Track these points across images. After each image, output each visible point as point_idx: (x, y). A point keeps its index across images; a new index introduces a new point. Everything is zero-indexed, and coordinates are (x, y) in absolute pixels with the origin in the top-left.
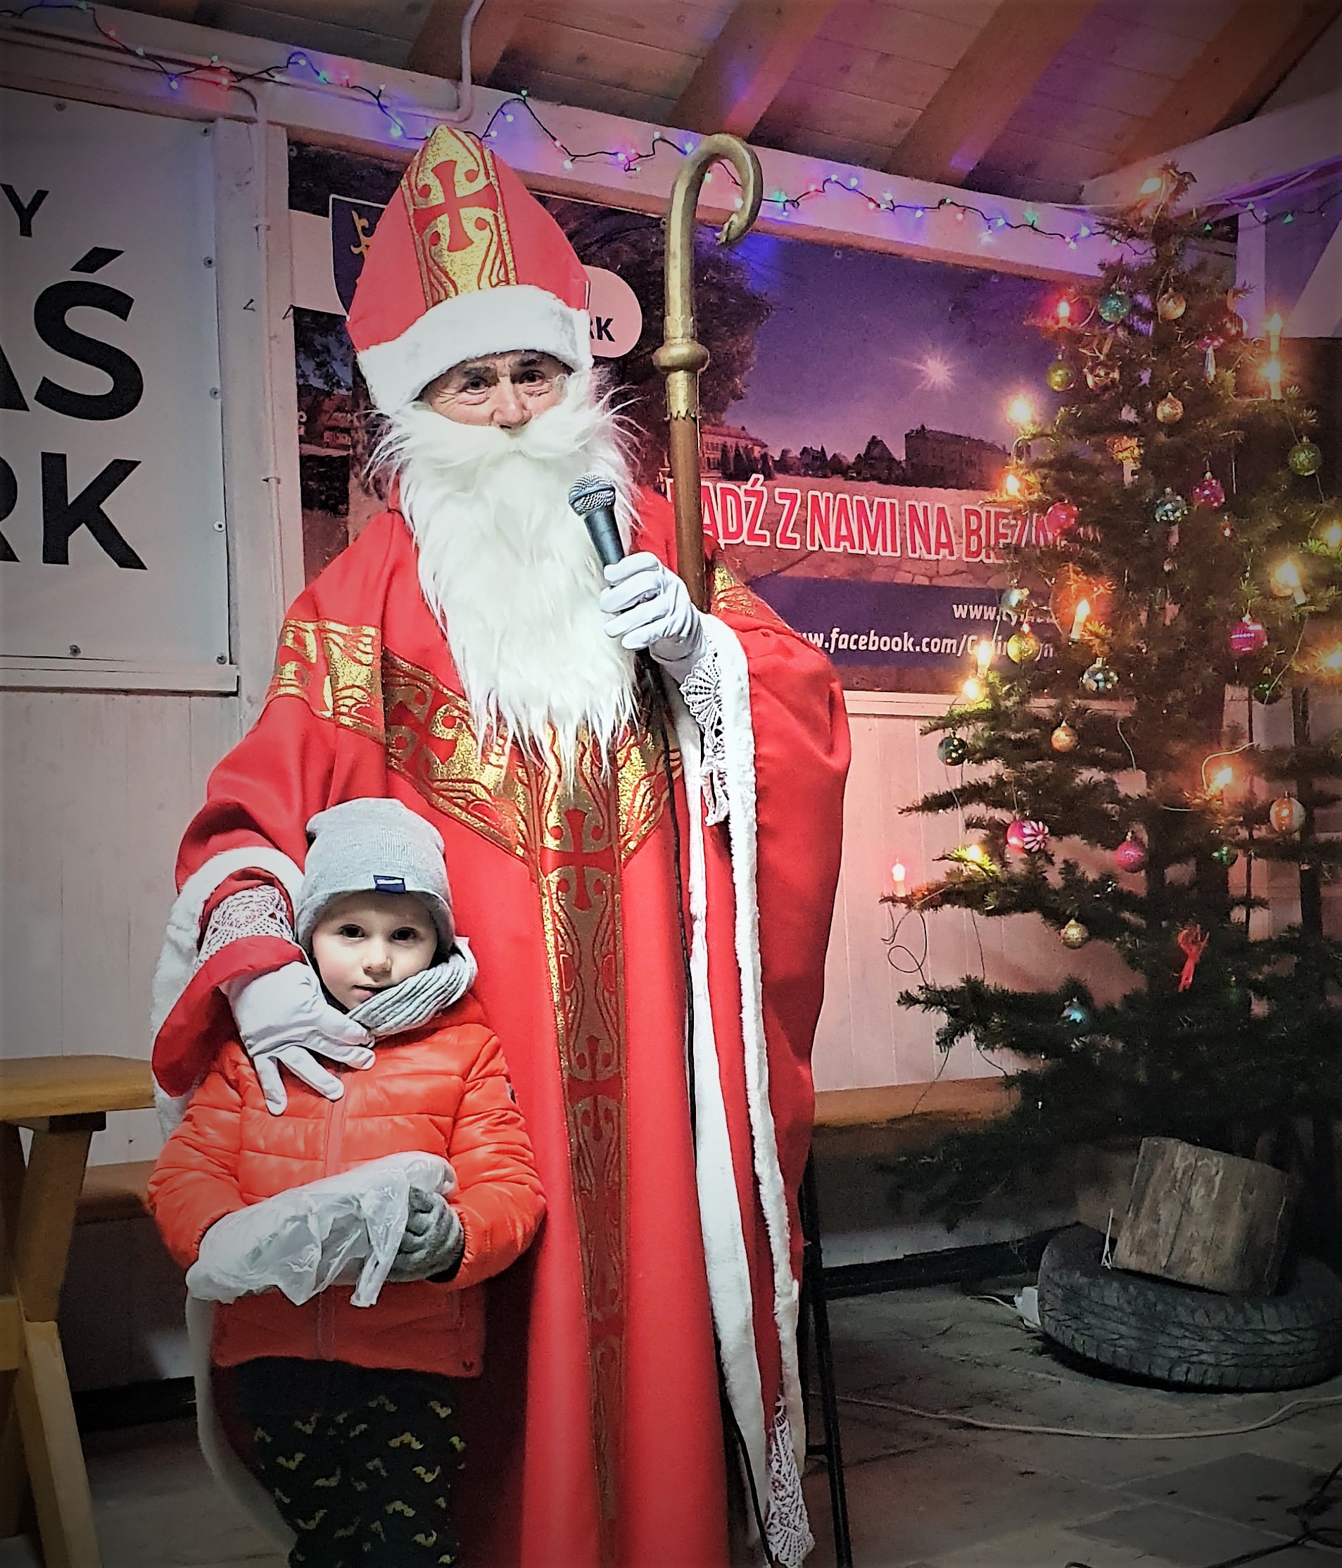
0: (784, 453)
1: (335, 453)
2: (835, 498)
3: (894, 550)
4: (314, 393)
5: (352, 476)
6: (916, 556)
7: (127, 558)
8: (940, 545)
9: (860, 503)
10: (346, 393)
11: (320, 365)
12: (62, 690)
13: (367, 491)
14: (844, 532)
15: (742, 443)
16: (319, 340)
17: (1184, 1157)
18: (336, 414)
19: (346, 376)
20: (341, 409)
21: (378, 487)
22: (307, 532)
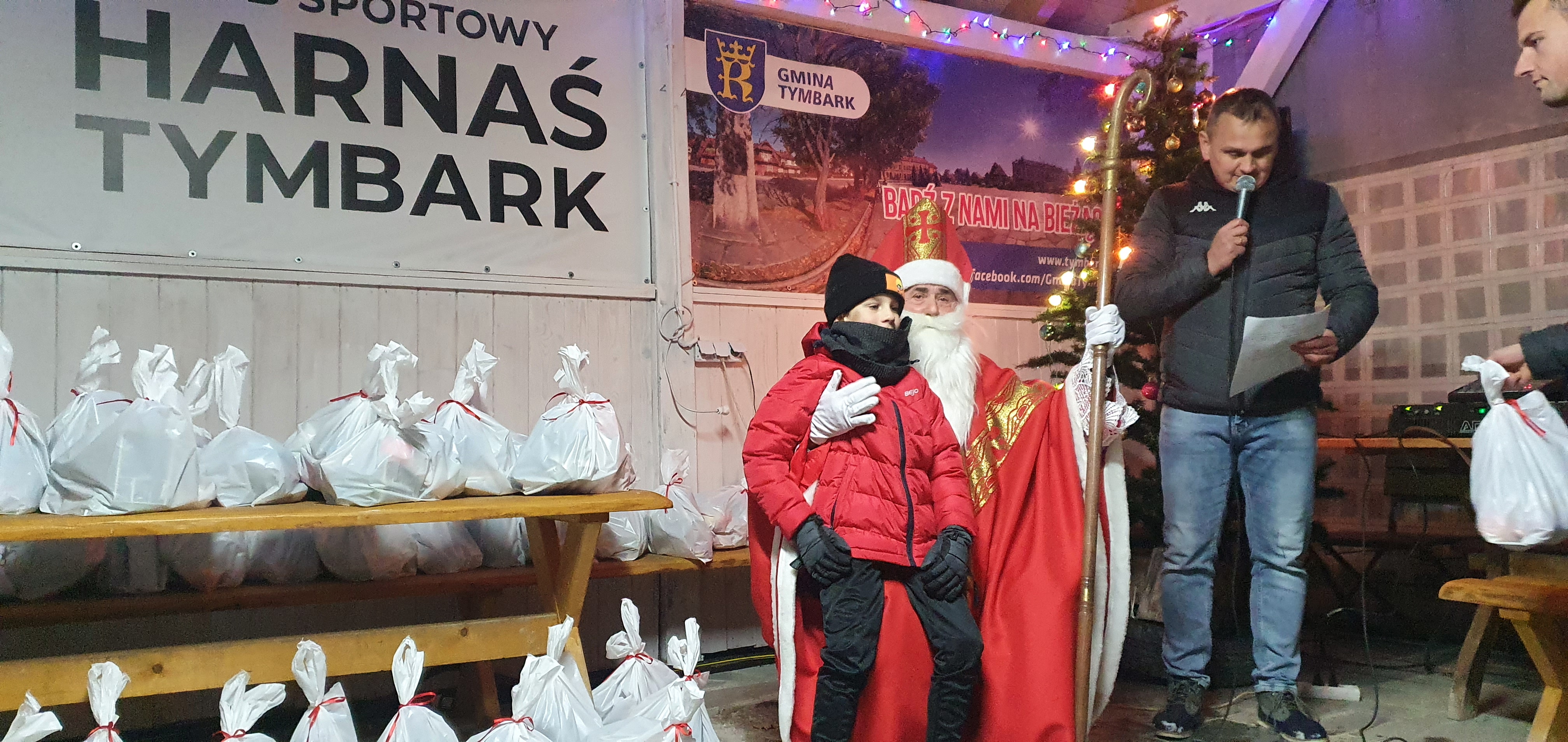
0: (947, 172)
1: (706, 170)
2: (974, 196)
3: (1006, 225)
4: (696, 137)
5: (715, 182)
6: (1018, 229)
7: (598, 225)
8: (1031, 224)
9: (988, 201)
10: (712, 137)
11: (701, 123)
12: (564, 296)
13: (723, 191)
14: (978, 216)
15: (923, 166)
16: (699, 109)
18: (708, 149)
19: (712, 127)
20: (710, 146)
21: (728, 189)
22: (692, 213)
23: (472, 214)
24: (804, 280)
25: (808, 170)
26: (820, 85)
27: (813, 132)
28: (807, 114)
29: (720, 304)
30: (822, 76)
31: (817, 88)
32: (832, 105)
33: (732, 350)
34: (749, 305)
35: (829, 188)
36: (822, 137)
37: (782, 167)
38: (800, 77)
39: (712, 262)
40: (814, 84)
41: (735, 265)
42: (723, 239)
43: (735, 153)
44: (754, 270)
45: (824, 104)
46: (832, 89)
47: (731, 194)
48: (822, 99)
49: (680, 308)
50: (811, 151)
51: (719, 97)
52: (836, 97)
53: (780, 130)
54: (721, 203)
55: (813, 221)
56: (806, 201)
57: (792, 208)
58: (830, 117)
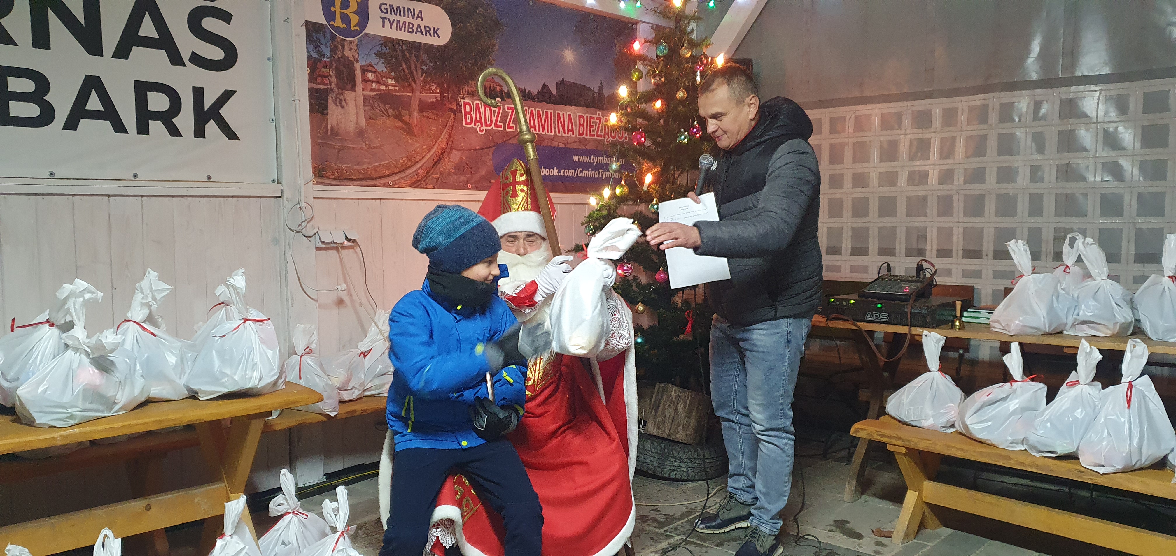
1: (322, 87)
2: (529, 109)
3: (551, 132)
4: (313, 60)
5: (330, 98)
6: (560, 135)
7: (232, 135)
8: (569, 130)
9: (538, 112)
10: (327, 60)
11: (318, 48)
12: (204, 196)
13: (336, 104)
14: (532, 124)
16: (315, 36)
17: (675, 392)
18: (323, 69)
19: (327, 52)
20: (325, 67)
21: (341, 103)
22: (311, 122)
23: (119, 127)
24: (402, 176)
25: (403, 87)
26: (413, 18)
27: (408, 55)
28: (402, 41)
29: (335, 198)
30: (414, 10)
31: (410, 20)
32: (423, 34)
33: (346, 236)
34: (359, 199)
35: (420, 101)
36: (415, 60)
37: (383, 84)
38: (397, 10)
39: (327, 163)
40: (408, 17)
41: (346, 165)
42: (337, 144)
43: (345, 73)
44: (363, 170)
45: (416, 33)
46: (422, 20)
47: (342, 107)
48: (415, 29)
49: (303, 204)
50: (407, 71)
51: (332, 26)
52: (425, 27)
53: (382, 53)
54: (335, 114)
55: (408, 129)
56: (403, 112)
57: (391, 119)
58: (420, 43)
